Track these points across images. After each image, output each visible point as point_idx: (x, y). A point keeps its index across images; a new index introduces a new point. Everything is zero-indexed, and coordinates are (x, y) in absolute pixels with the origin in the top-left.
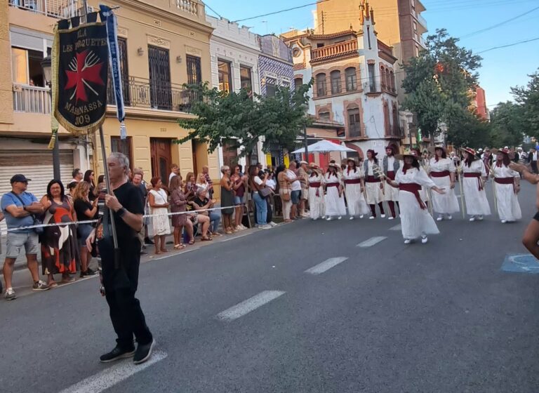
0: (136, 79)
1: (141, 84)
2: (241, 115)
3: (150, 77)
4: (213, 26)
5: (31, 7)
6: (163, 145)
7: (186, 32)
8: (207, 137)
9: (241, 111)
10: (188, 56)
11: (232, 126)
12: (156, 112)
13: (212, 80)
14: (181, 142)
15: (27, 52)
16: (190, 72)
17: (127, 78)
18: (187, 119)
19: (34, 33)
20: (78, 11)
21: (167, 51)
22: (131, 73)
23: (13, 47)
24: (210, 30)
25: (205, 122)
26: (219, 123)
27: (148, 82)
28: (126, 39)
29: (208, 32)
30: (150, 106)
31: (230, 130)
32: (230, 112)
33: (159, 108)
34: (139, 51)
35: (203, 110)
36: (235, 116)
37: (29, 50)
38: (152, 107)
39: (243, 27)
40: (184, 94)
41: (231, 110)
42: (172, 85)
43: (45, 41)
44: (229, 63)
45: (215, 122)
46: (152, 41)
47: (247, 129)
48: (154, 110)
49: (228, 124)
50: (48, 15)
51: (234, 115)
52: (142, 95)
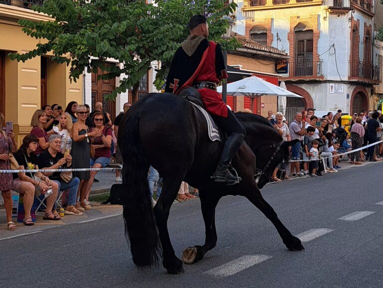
2: (125, 23)
8: (67, 55)
9: (126, 18)
11: (110, 40)
14: (24, 58)
18: (35, 22)
25: (66, 29)
26: (89, 32)
31: (105, 46)
32: (107, 16)
35: (62, 9)
36: (115, 25)
41: (110, 14)
45: (82, 31)
47: (133, 47)
49: (103, 37)
51: (114, 22)
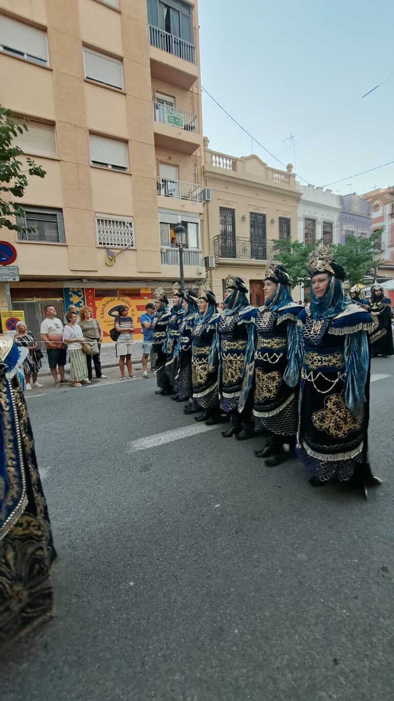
0: (240, 239)
1: (244, 242)
3: (251, 236)
4: (301, 192)
5: (171, 194)
6: (259, 286)
7: (279, 200)
10: (280, 219)
12: (254, 261)
13: (298, 234)
15: (169, 225)
16: (281, 231)
17: (235, 238)
19: (173, 212)
20: (201, 193)
21: (264, 216)
22: (237, 235)
23: (161, 223)
24: (298, 196)
27: (248, 240)
28: (234, 210)
29: (296, 197)
30: (250, 257)
33: (257, 258)
34: (243, 218)
37: (170, 224)
38: (252, 258)
39: (327, 191)
40: (275, 248)
42: (267, 241)
43: (179, 217)
44: (314, 221)
46: (253, 210)
48: (253, 260)
50: (182, 199)
52: (245, 250)
